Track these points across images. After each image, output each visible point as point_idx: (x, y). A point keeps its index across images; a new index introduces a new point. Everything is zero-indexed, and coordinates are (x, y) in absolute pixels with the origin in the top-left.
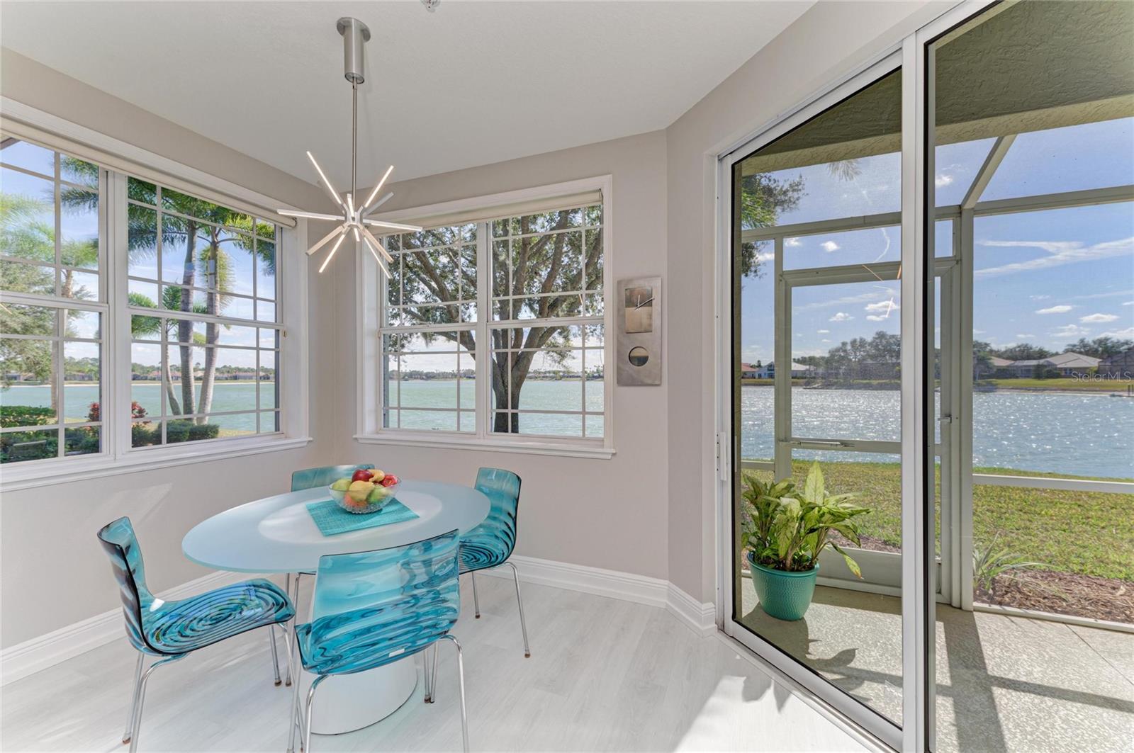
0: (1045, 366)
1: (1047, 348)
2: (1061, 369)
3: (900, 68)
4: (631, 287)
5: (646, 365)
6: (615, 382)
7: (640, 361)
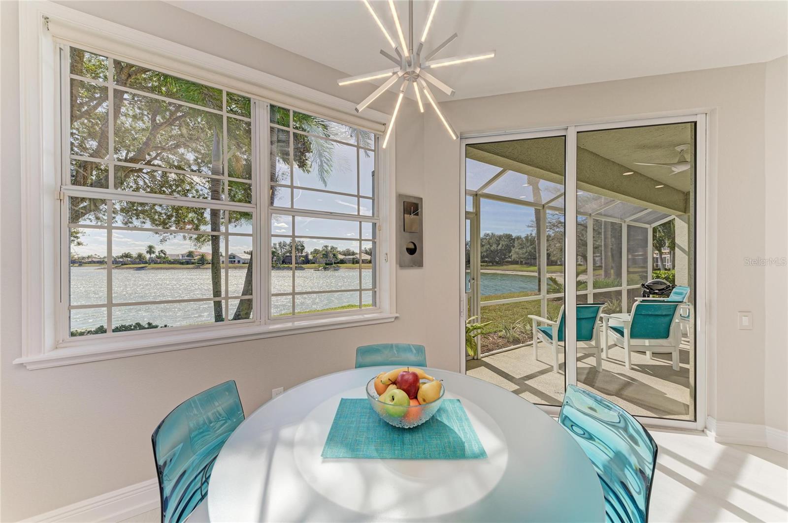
3: (565, 136)
4: (407, 200)
5: (415, 254)
6: (398, 266)
7: (412, 252)
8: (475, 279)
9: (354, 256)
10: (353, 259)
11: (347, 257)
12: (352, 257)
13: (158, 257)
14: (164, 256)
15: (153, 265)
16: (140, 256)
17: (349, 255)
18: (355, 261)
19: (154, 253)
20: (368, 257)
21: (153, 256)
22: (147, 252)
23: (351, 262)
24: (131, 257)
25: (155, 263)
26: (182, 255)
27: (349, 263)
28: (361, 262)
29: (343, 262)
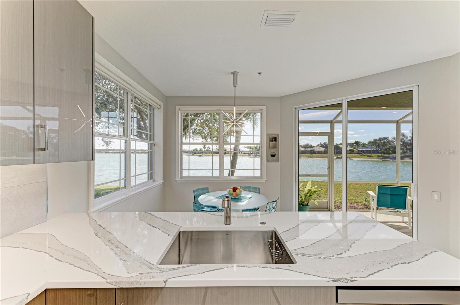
0: (313, 150)
1: (313, 145)
2: (316, 151)
3: (342, 103)
4: (271, 136)
5: (275, 157)
6: (267, 161)
7: (273, 156)
8: (331, 167)
9: (312, 149)
10: (311, 150)
11: (307, 149)
12: (310, 149)
13: (207, 150)
14: (209, 149)
15: (205, 154)
16: (201, 150)
17: (308, 148)
18: (313, 152)
19: (206, 148)
20: (323, 149)
21: (205, 149)
22: (203, 148)
23: (309, 153)
24: (197, 150)
25: (206, 153)
27: (308, 153)
28: (317, 153)
29: (303, 152)
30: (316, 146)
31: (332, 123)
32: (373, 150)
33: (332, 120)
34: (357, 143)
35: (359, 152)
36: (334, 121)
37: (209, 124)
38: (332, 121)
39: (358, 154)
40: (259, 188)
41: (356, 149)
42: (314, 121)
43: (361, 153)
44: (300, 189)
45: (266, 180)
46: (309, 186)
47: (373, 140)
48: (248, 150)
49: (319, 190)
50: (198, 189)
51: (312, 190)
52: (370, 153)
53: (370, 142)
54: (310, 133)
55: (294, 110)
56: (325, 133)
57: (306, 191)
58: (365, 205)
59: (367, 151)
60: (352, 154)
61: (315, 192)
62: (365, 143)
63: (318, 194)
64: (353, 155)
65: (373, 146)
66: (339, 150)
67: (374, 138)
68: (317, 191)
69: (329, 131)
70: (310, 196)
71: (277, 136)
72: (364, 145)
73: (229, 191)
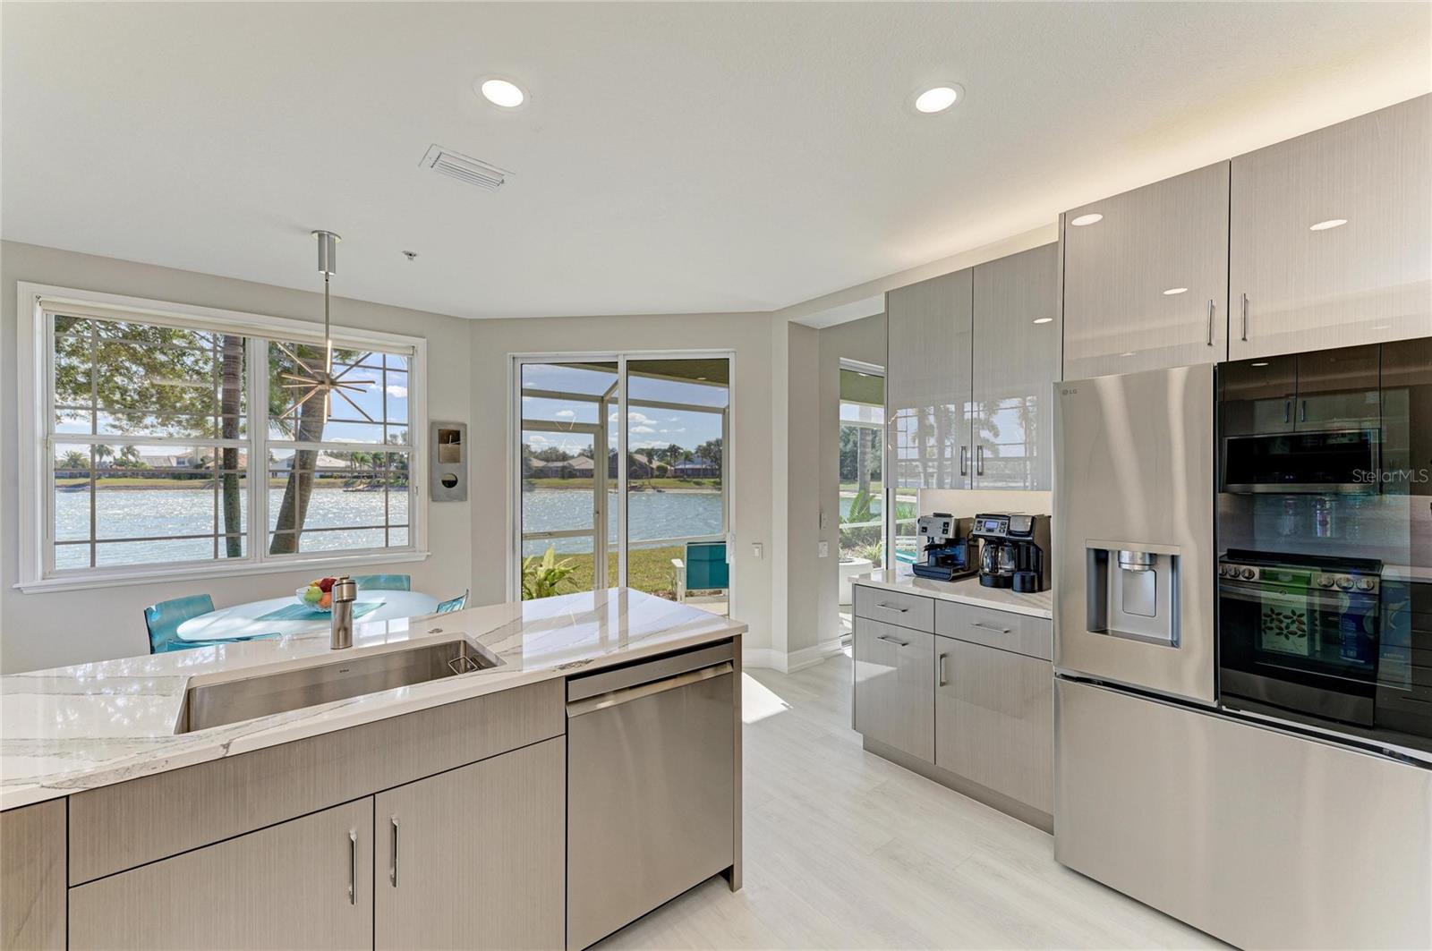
0: (567, 468)
1: (567, 452)
2: (576, 470)
3: (617, 362)
4: (443, 428)
5: (454, 488)
6: (430, 500)
7: (450, 484)
8: (600, 512)
9: (565, 463)
10: (564, 468)
11: (551, 465)
12: (560, 464)
13: (119, 463)
14: (133, 460)
15: (106, 481)
17: (555, 460)
18: (568, 473)
19: (109, 452)
21: (107, 459)
22: (93, 451)
23: (558, 475)
25: (111, 476)
26: (178, 458)
27: (555, 477)
28: (578, 474)
29: (541, 474)
30: (576, 455)
31: (602, 401)
32: (705, 470)
33: (602, 395)
34: (674, 450)
35: (678, 473)
36: (607, 398)
37: (150, 351)
38: (602, 397)
39: (675, 477)
40: (408, 578)
41: (672, 466)
42: (560, 393)
43: (681, 477)
44: (527, 571)
45: (428, 556)
46: (548, 564)
47: (705, 444)
48: (341, 464)
49: (574, 569)
50: (165, 603)
51: (557, 571)
52: (698, 476)
53: (699, 449)
54: (553, 422)
55: (509, 363)
56: (588, 425)
57: (541, 573)
58: (670, 594)
59: (693, 469)
60: (663, 477)
61: (562, 573)
62: (690, 452)
63: (570, 580)
64: (665, 480)
65: (705, 460)
66: (634, 467)
67: (707, 440)
68: (568, 572)
69: (596, 421)
70: (552, 585)
71: (461, 430)
72: (688, 457)
73: (308, 594)
